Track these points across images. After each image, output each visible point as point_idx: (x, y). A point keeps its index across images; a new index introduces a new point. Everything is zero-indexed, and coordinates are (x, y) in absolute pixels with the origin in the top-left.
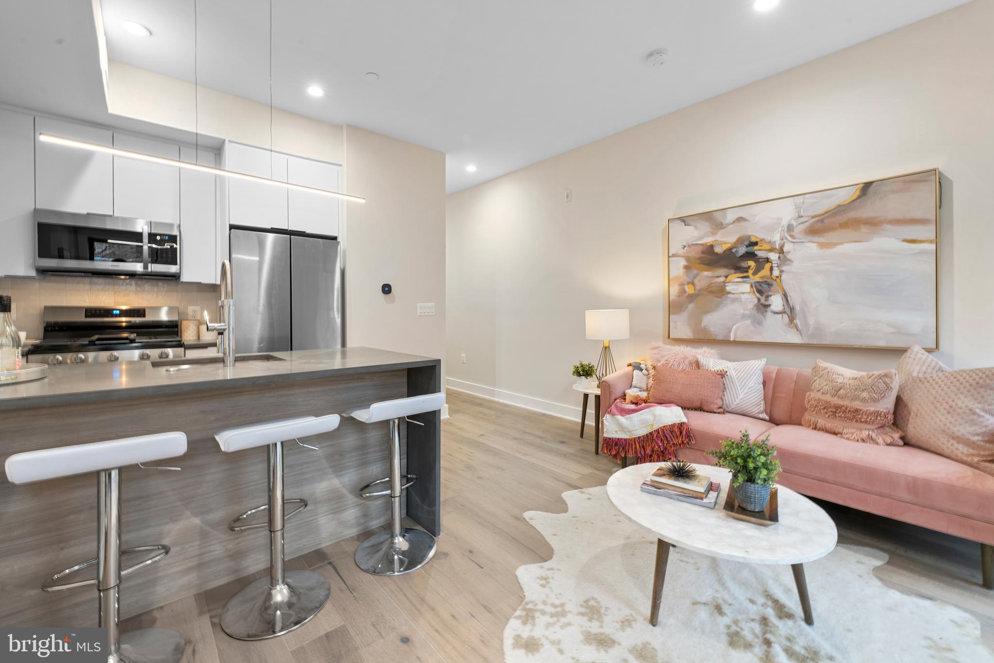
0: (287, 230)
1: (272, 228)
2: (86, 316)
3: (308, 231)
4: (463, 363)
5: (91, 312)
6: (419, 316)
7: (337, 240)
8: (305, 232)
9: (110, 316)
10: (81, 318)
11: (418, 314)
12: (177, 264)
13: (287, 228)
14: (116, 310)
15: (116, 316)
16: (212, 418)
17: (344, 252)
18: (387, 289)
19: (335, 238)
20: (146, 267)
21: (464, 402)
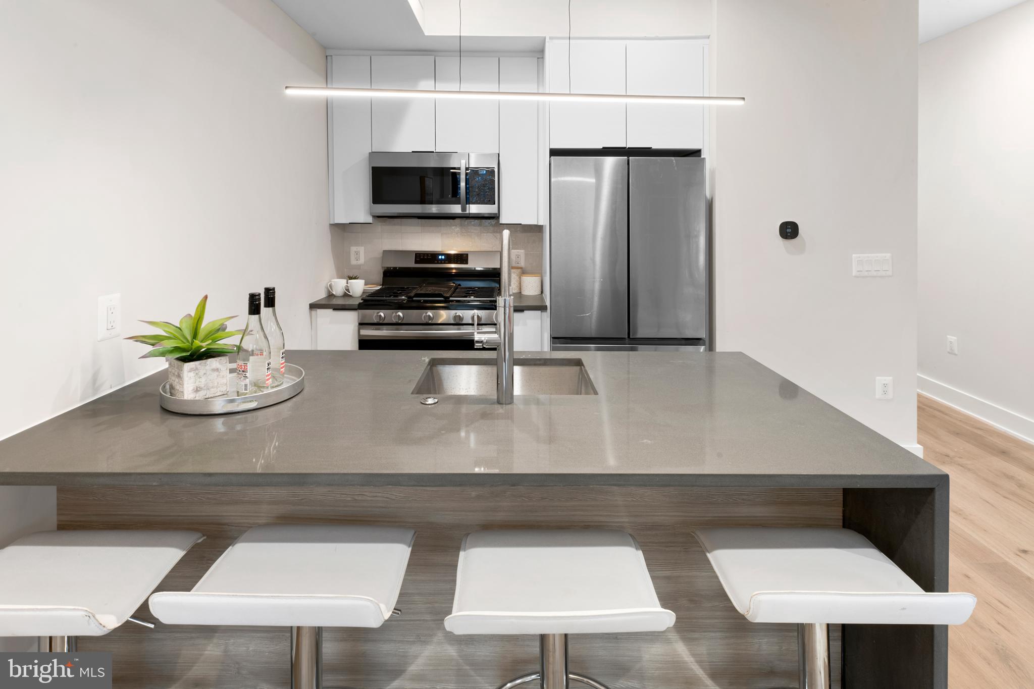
0: (625, 148)
1: (604, 148)
2: (416, 262)
3: (656, 146)
4: (951, 353)
5: (421, 257)
6: (856, 277)
7: (700, 156)
8: (651, 148)
9: (436, 262)
10: (411, 264)
11: (854, 274)
12: (494, 204)
13: (624, 146)
14: (442, 255)
15: (442, 261)
16: (474, 494)
17: (713, 173)
18: (789, 231)
19: (696, 153)
20: (464, 209)
21: (957, 434)
